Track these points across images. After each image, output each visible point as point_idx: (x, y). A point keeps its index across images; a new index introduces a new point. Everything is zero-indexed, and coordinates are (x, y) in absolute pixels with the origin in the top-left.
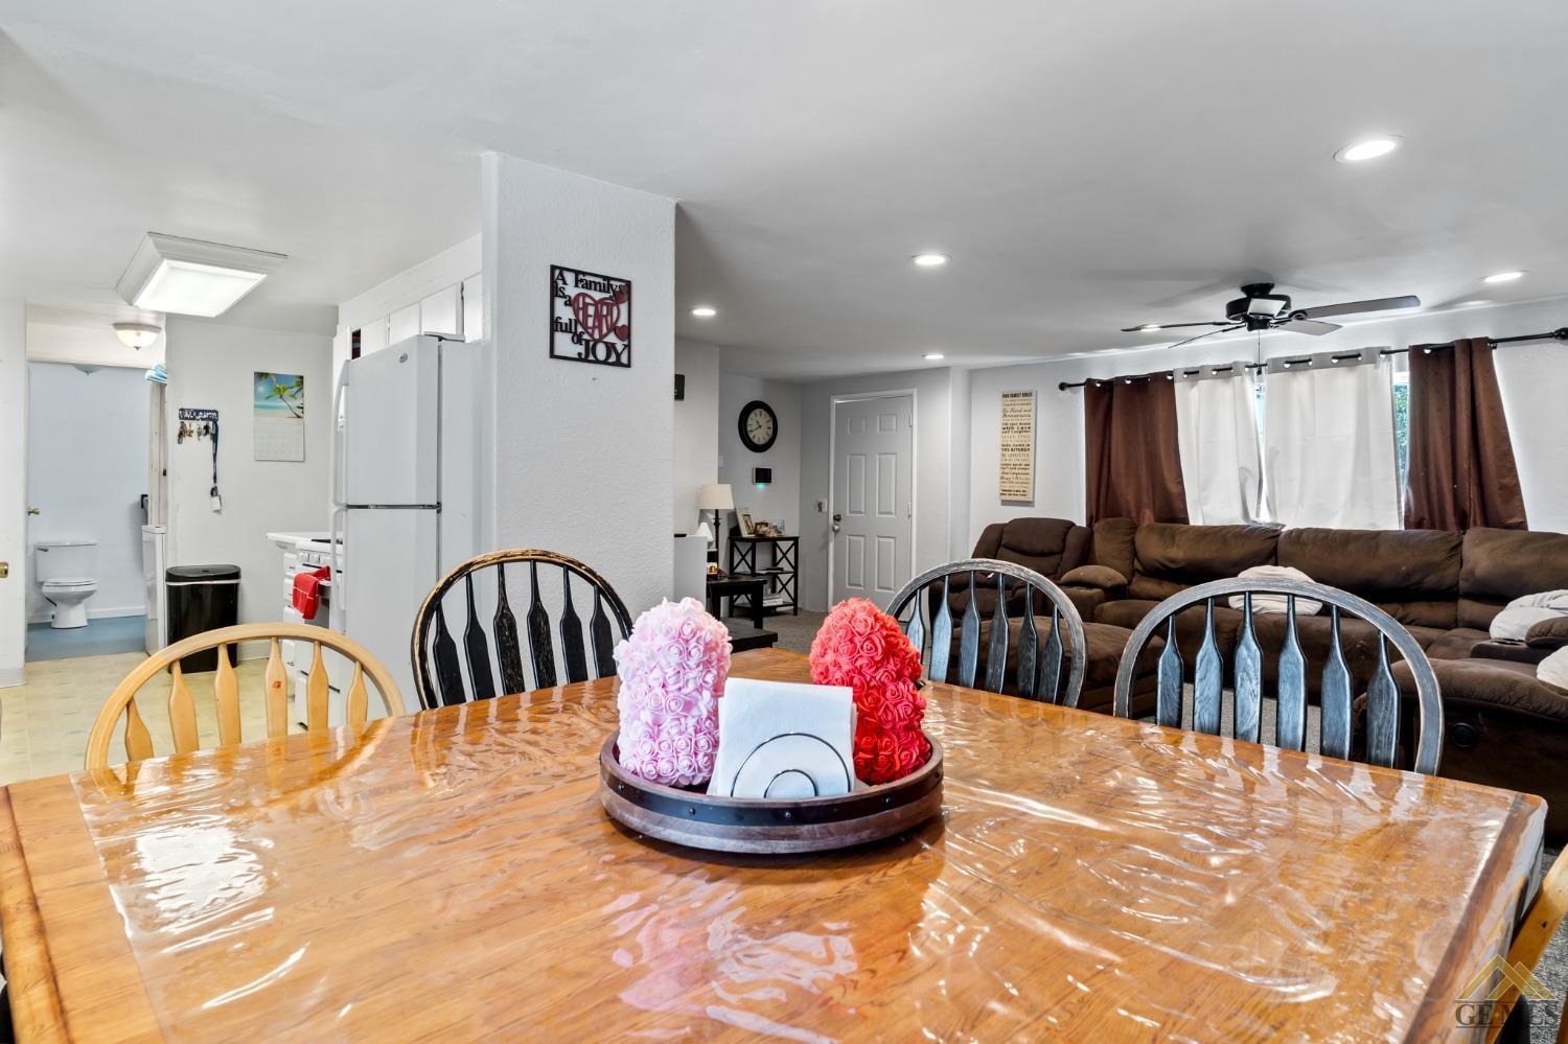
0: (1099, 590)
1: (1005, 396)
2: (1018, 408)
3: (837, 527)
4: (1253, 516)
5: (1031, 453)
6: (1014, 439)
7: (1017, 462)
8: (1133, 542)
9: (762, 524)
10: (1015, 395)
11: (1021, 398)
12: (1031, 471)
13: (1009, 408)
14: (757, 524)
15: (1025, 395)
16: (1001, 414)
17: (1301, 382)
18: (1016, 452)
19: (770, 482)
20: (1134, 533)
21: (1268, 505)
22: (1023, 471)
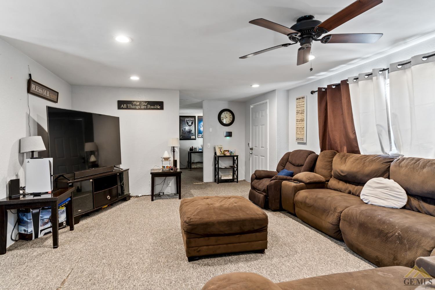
0: (303, 184)
1: (297, 99)
2: (300, 104)
3: (251, 152)
4: (387, 150)
5: (305, 122)
6: (300, 117)
7: (301, 126)
8: (331, 162)
9: (226, 151)
10: (300, 99)
11: (302, 99)
12: (305, 130)
13: (298, 104)
14: (224, 151)
15: (303, 98)
16: (296, 107)
17: (408, 74)
18: (300, 122)
19: (231, 136)
20: (333, 158)
21: (395, 144)
22: (302, 130)
